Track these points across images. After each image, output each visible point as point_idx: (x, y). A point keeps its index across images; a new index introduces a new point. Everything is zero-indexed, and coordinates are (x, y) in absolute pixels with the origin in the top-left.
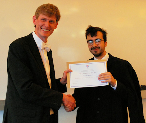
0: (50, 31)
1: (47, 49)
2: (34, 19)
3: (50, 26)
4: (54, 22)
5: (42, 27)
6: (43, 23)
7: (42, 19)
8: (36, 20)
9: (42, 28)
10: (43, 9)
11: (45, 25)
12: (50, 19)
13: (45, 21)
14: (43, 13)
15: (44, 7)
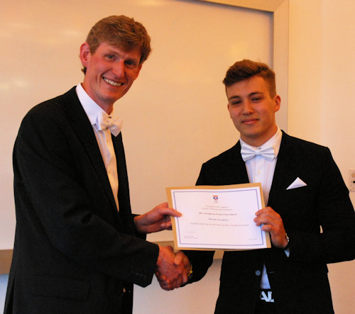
0: (125, 85)
1: (113, 128)
2: (83, 51)
3: (125, 73)
4: (135, 65)
5: (105, 76)
6: (109, 65)
7: (106, 55)
8: (89, 56)
9: (103, 78)
10: (111, 30)
11: (114, 72)
12: (127, 56)
13: (115, 60)
14: (110, 41)
15: (115, 25)
